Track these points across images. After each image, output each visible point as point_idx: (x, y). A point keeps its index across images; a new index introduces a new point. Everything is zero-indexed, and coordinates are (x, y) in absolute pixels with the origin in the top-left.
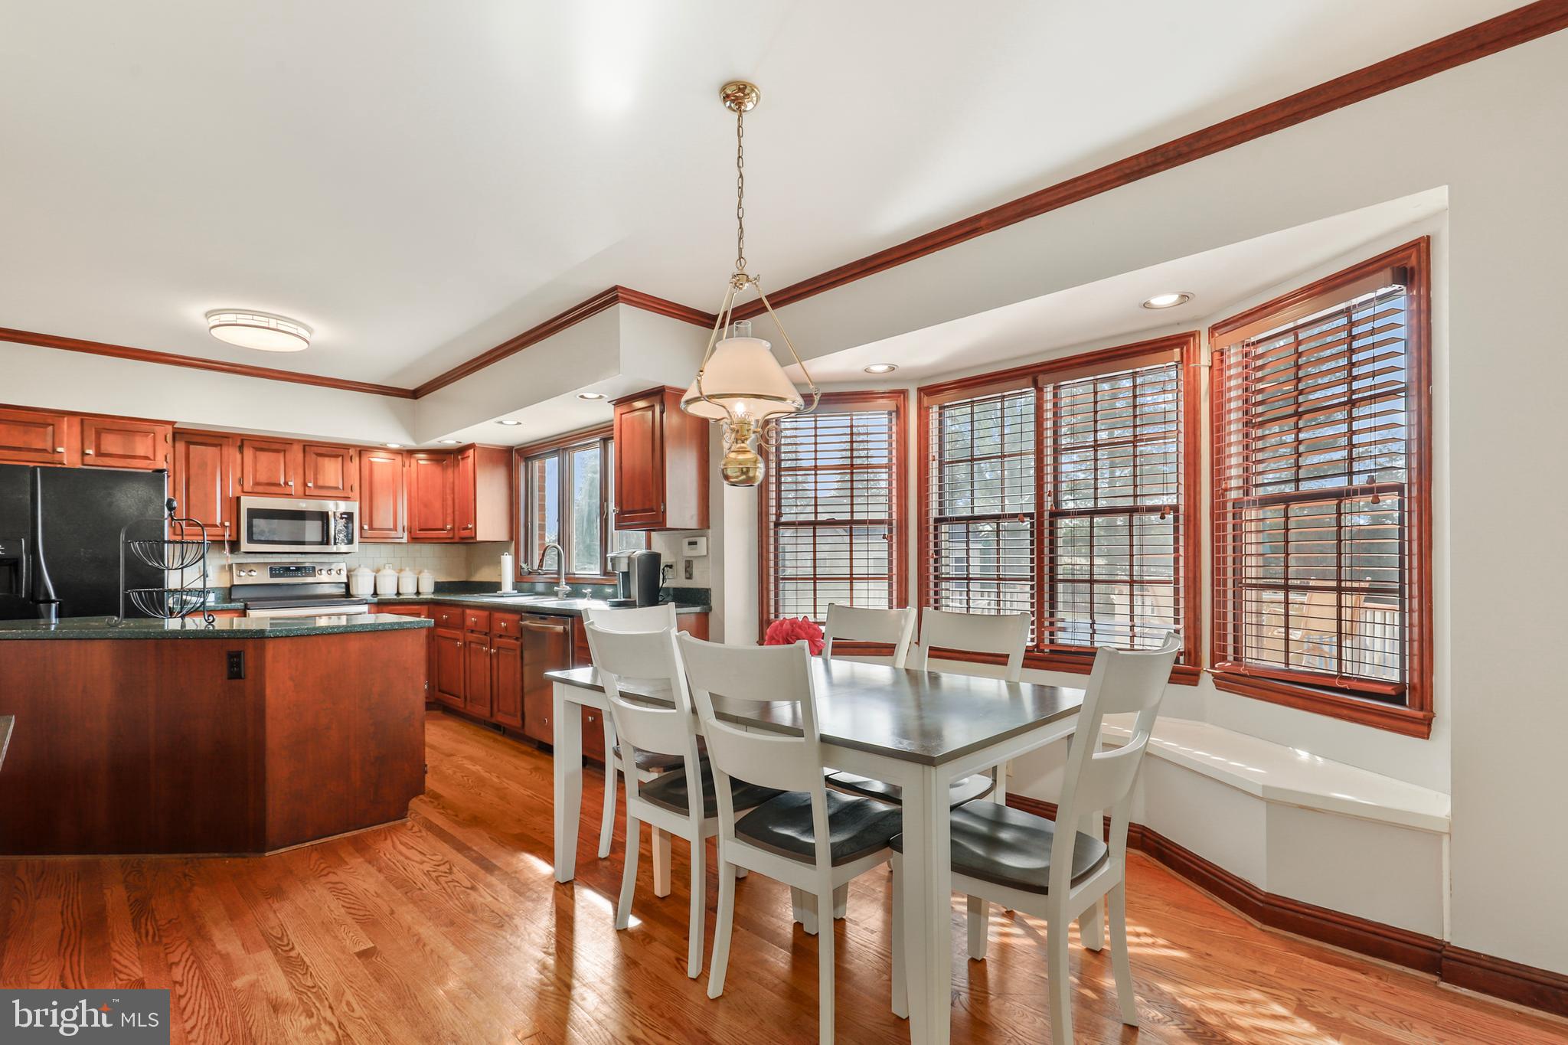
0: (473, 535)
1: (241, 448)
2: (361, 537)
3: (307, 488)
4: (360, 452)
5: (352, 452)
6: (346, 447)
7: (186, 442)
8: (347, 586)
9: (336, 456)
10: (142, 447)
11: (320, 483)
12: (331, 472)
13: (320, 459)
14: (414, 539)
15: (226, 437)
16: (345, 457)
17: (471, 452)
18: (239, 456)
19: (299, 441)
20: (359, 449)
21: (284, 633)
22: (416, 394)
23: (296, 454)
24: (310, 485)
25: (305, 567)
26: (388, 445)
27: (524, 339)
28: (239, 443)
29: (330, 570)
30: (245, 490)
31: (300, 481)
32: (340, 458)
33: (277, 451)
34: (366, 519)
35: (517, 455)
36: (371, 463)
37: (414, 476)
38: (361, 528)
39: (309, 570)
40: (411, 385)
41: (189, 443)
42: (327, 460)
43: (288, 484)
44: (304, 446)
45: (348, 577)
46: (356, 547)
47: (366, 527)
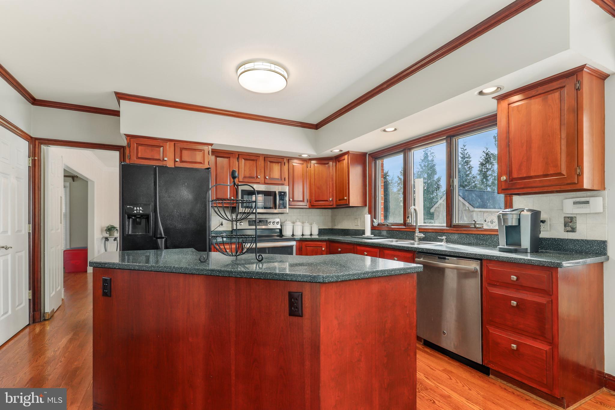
0: (348, 203)
1: (238, 158)
2: (289, 205)
3: (266, 179)
4: (288, 160)
5: (285, 160)
6: (283, 158)
7: (216, 156)
8: (281, 230)
9: (278, 163)
10: (198, 157)
11: (271, 177)
12: (276, 171)
13: (272, 164)
14: (312, 206)
15: (232, 153)
16: (282, 163)
17: (346, 157)
18: (237, 163)
19: (263, 155)
20: (288, 159)
21: (335, 279)
22: (317, 127)
23: (261, 162)
24: (267, 177)
25: (263, 221)
26: (302, 155)
27: (377, 90)
28: (237, 157)
29: (274, 222)
30: (240, 181)
31: (263, 175)
32: (280, 163)
33: (253, 160)
34: (291, 196)
35: (370, 157)
36: (293, 166)
37: (313, 172)
38: (289, 200)
39: (265, 222)
40: (315, 121)
41: (217, 157)
42: (274, 164)
43: (258, 177)
44: (265, 157)
45: (281, 226)
46: (287, 210)
47: (291, 200)
